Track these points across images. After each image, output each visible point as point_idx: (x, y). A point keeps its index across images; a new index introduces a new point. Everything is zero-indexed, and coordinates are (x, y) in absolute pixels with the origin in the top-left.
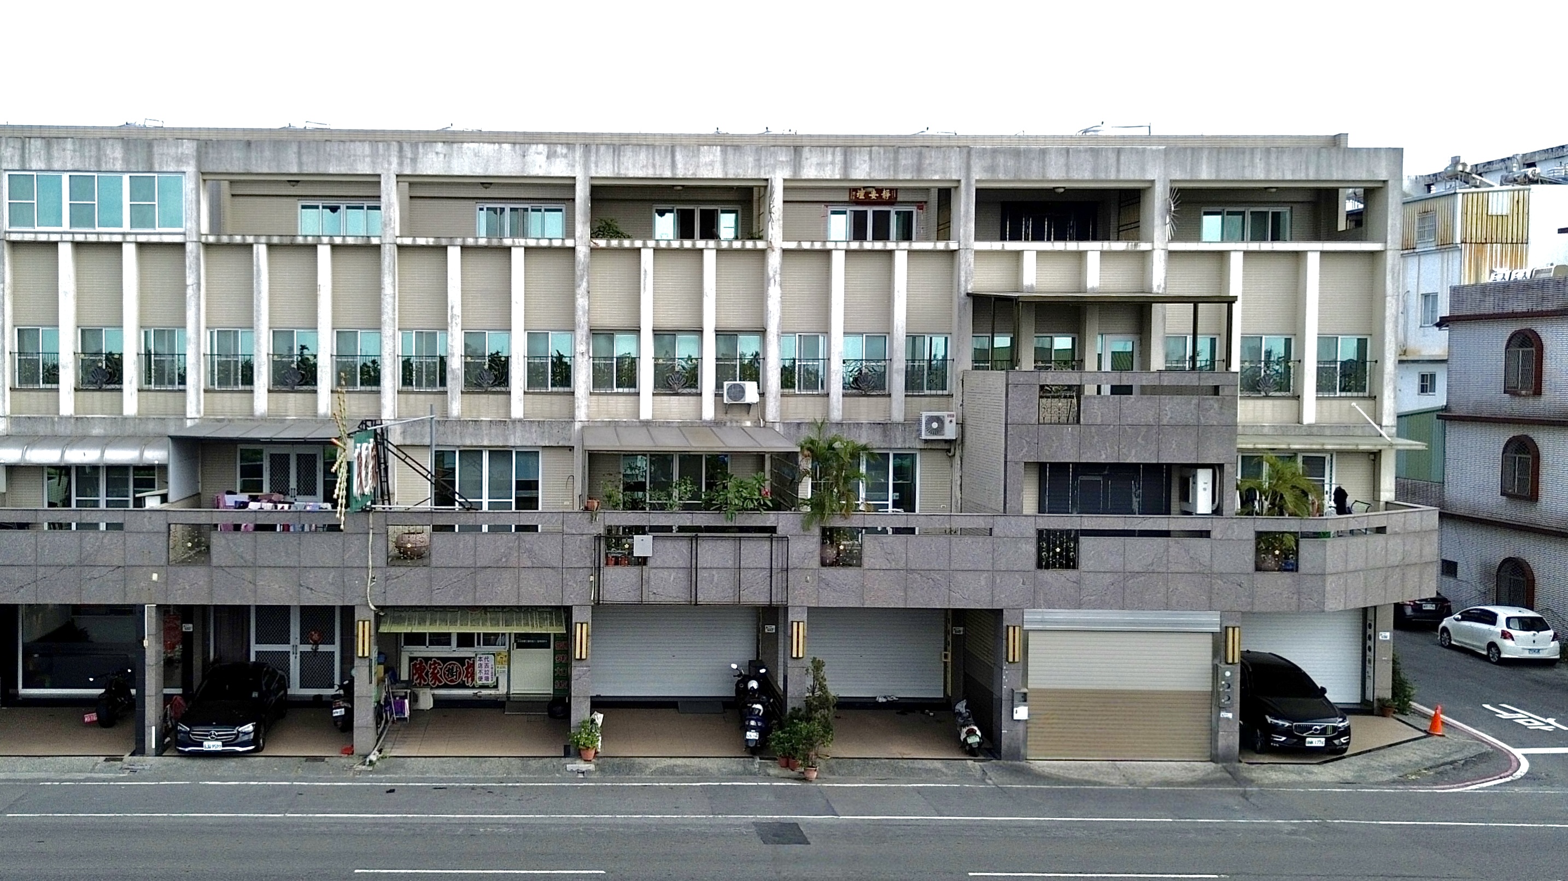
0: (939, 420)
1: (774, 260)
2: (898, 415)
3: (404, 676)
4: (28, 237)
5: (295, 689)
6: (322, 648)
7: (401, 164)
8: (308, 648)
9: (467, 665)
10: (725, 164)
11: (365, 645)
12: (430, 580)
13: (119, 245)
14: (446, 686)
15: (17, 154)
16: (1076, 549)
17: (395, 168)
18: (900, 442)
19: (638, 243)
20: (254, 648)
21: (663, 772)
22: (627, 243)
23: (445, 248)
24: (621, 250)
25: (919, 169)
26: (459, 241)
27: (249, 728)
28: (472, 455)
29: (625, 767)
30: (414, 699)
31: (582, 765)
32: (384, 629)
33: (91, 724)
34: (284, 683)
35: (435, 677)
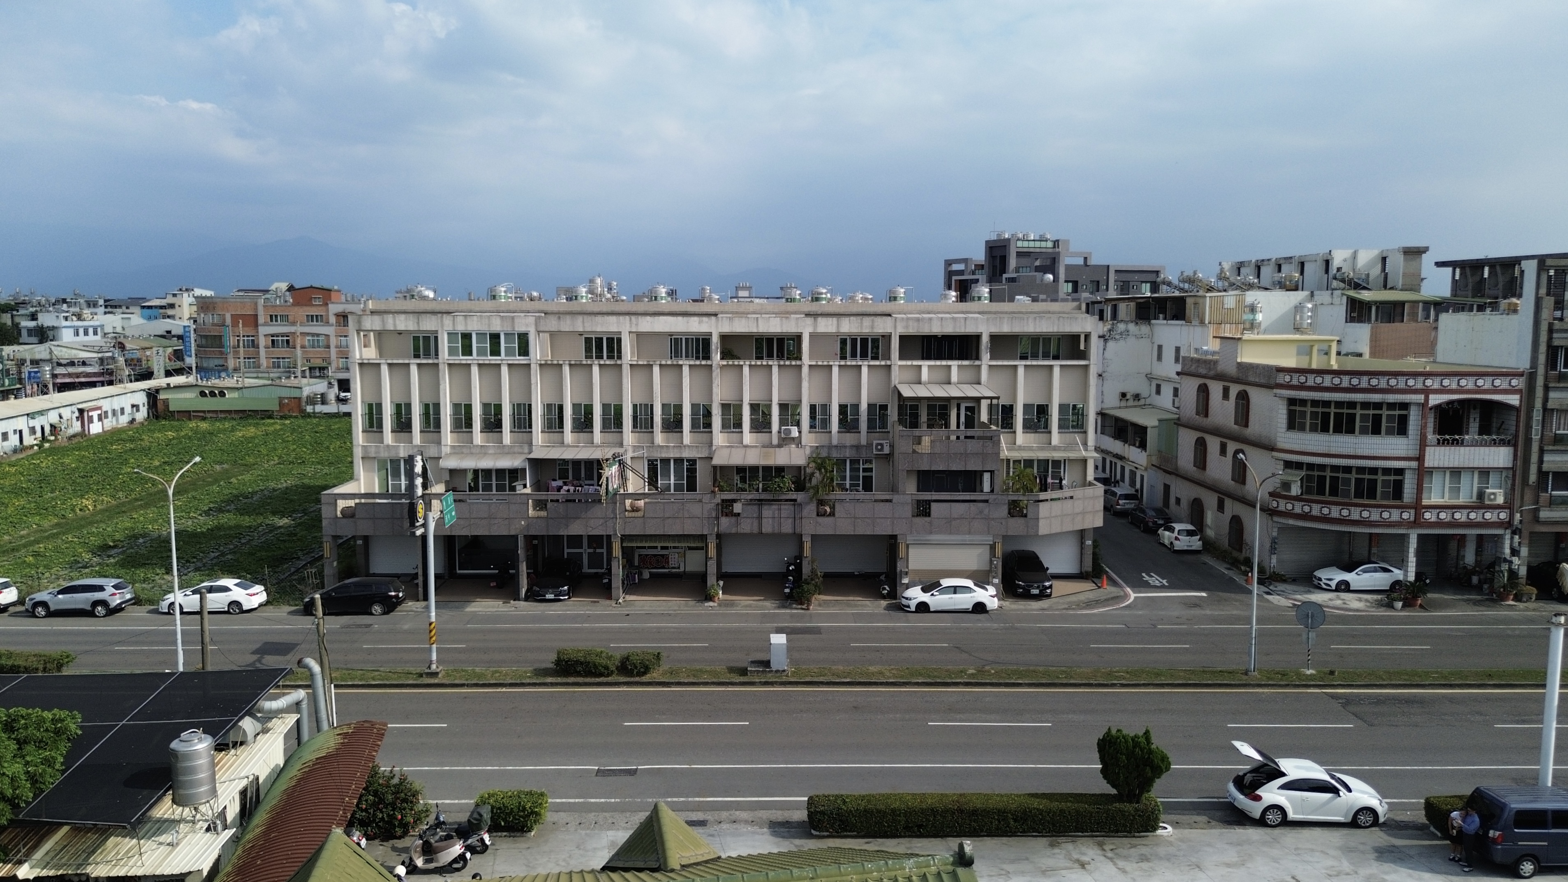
0: (882, 445)
1: (805, 370)
2: (864, 442)
3: (636, 564)
4: (457, 362)
5: (586, 570)
6: (598, 551)
7: (631, 327)
8: (591, 551)
9: (665, 558)
10: (782, 326)
11: (617, 551)
12: (644, 523)
13: (499, 365)
14: (655, 568)
15: (451, 323)
16: (930, 508)
17: (628, 329)
18: (864, 454)
19: (742, 363)
20: (566, 551)
21: (746, 606)
22: (736, 363)
23: (652, 365)
24: (734, 365)
25: (872, 327)
26: (658, 363)
27: (566, 588)
28: (666, 461)
29: (731, 604)
30: (640, 574)
31: (711, 604)
32: (624, 545)
33: (494, 587)
34: (581, 567)
35: (650, 563)
